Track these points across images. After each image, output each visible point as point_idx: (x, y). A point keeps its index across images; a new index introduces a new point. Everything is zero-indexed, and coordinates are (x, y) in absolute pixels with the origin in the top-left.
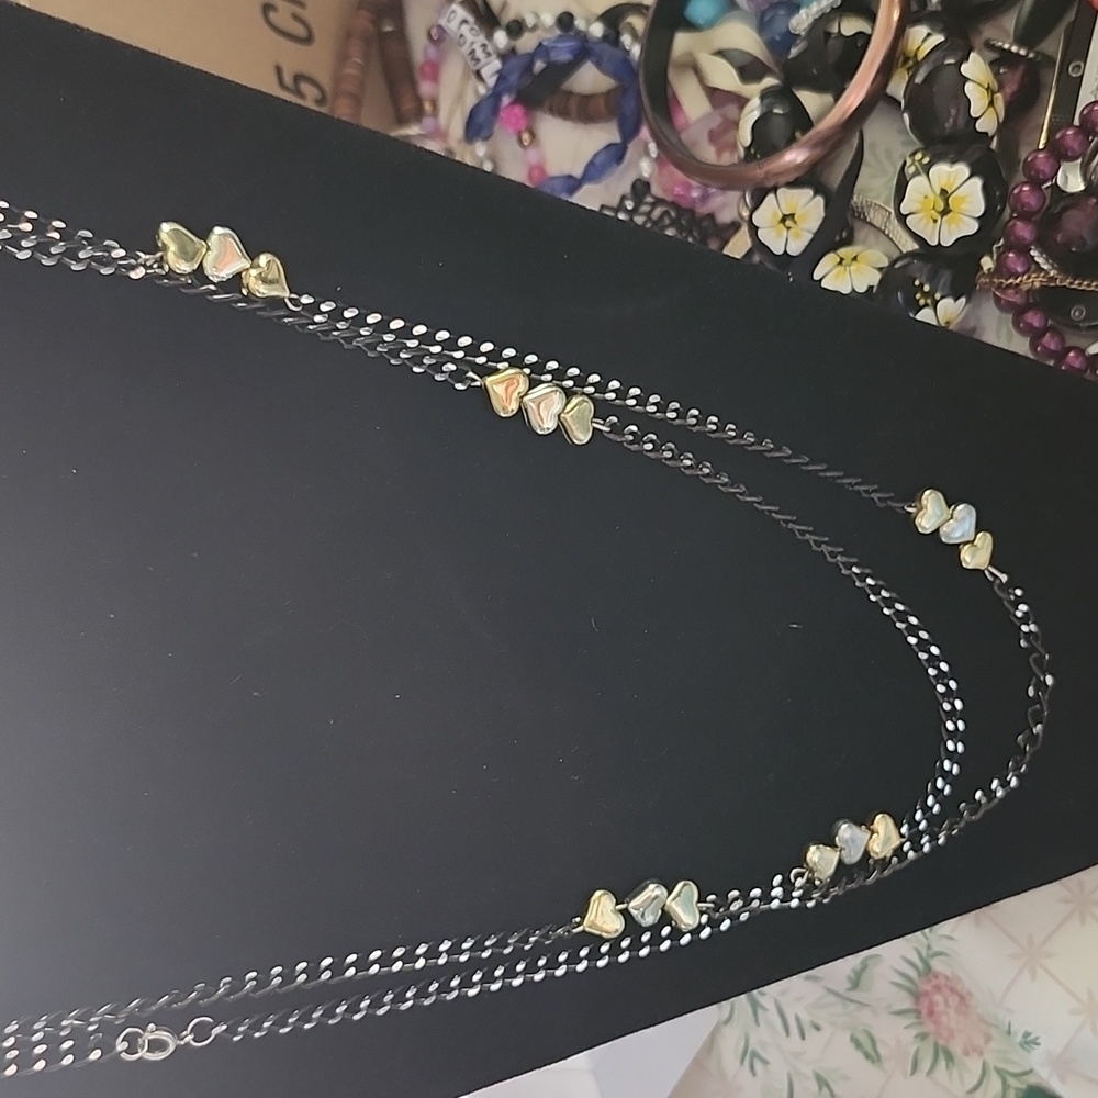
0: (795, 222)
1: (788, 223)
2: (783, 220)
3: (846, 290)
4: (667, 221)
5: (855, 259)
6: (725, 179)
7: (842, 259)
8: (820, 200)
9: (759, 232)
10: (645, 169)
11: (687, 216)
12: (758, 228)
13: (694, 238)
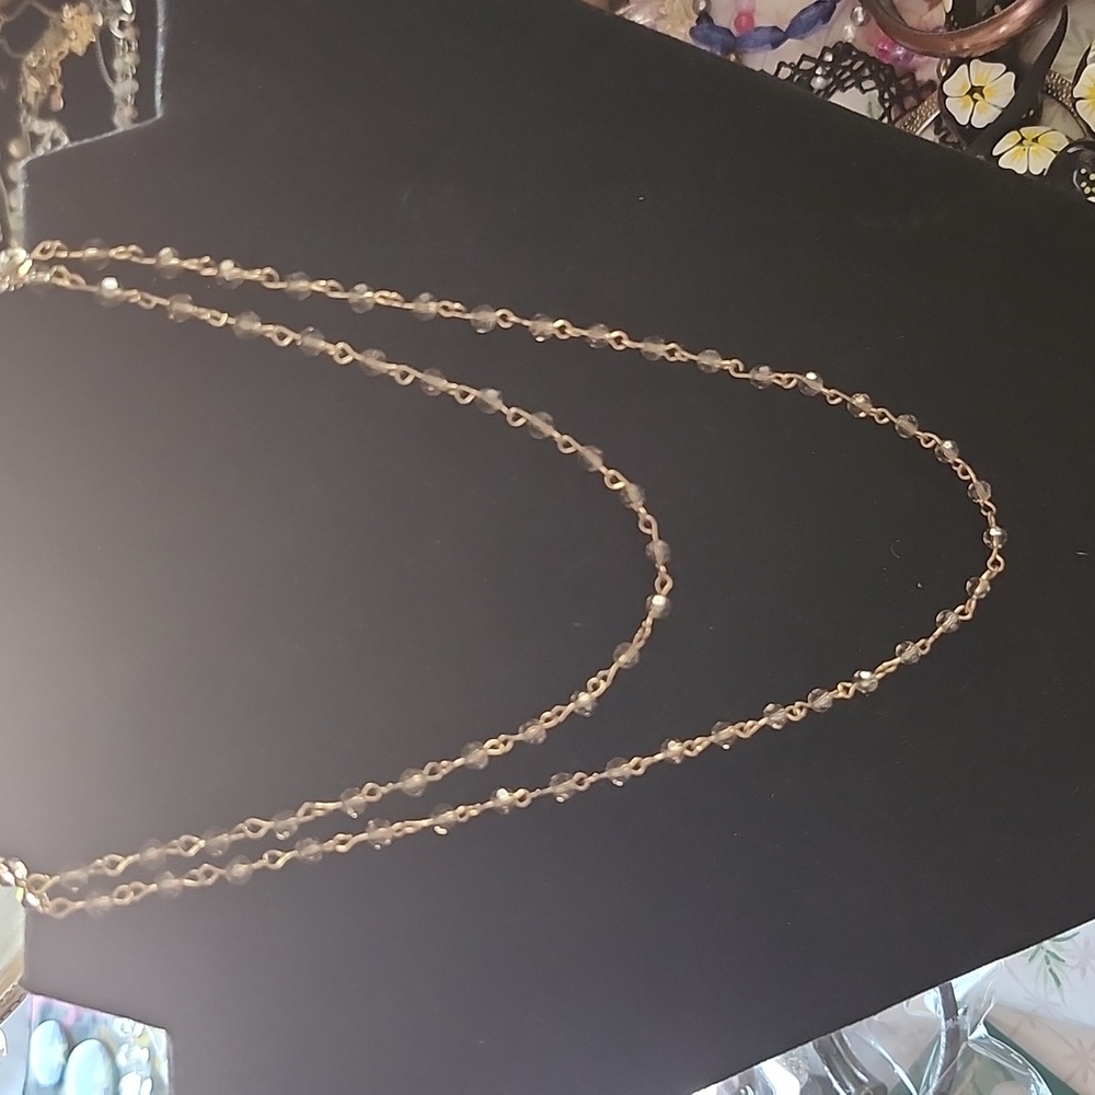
0: (983, 96)
1: (976, 96)
2: (971, 92)
3: (1021, 171)
4: (867, 72)
5: (1036, 140)
6: (924, 43)
7: (1023, 138)
8: (1011, 76)
9: (947, 100)
10: (849, 32)
11: (886, 72)
12: (947, 97)
13: (890, 94)
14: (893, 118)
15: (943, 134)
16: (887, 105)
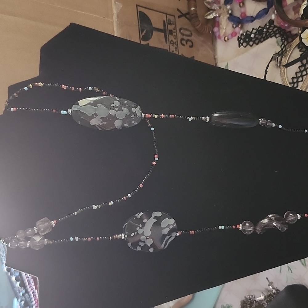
4: (277, 32)
9: (302, 39)
10: (273, 17)
11: (283, 31)
12: (302, 38)
13: (284, 38)
14: (285, 45)
15: (301, 48)
16: (283, 41)
